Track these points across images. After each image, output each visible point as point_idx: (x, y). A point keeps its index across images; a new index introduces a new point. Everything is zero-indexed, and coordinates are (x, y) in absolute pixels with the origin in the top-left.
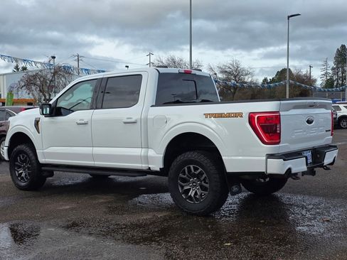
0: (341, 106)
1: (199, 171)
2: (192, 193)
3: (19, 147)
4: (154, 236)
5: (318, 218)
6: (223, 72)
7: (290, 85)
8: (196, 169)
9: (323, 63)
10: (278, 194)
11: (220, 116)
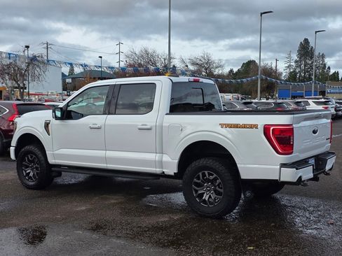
0: (310, 101)
1: (214, 177)
2: (206, 197)
3: (27, 148)
4: (178, 239)
5: (323, 220)
6: (194, 64)
7: (262, 80)
8: (210, 174)
9: (287, 56)
10: (277, 195)
11: (236, 126)
